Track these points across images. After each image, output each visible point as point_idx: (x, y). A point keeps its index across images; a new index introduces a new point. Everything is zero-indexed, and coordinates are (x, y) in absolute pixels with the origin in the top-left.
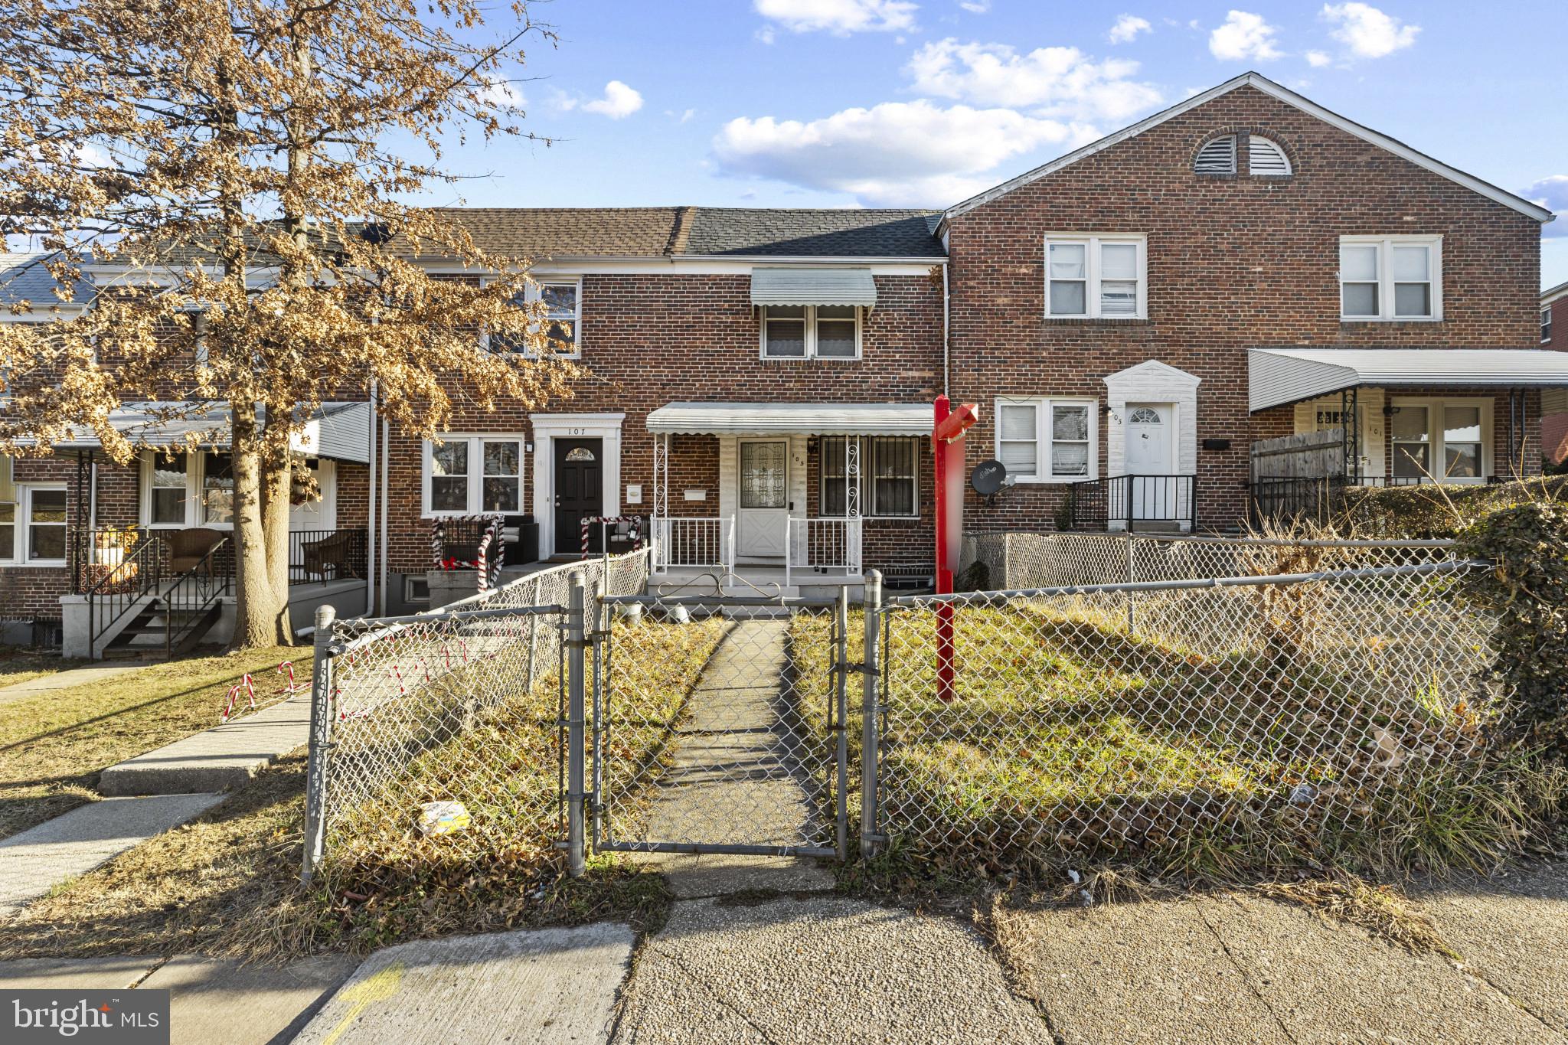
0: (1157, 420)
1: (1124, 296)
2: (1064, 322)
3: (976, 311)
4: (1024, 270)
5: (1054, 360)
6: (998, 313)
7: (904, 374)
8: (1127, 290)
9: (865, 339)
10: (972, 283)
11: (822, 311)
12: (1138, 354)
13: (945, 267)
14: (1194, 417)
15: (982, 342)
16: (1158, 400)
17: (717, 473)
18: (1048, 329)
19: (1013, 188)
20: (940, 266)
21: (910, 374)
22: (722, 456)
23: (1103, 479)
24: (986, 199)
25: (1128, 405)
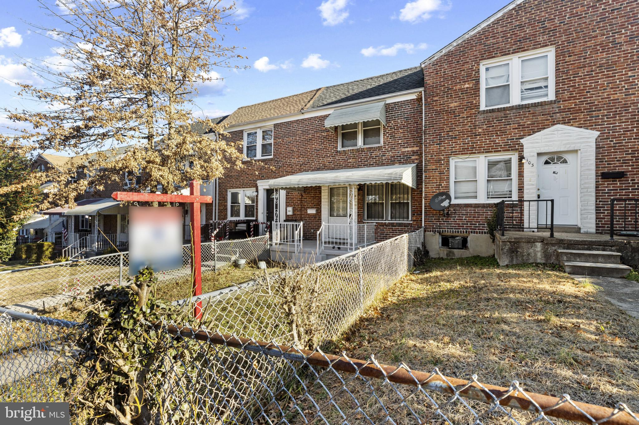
0: (565, 162)
1: (540, 88)
2: (493, 111)
3: (438, 113)
4: (467, 86)
5: (487, 133)
6: (452, 112)
7: (404, 150)
8: (542, 84)
9: (384, 135)
10: (436, 99)
11: (365, 124)
12: (546, 122)
13: (423, 92)
14: (593, 158)
15: (442, 129)
16: (562, 150)
17: (321, 202)
18: (482, 116)
19: (460, 42)
20: (421, 92)
21: (406, 149)
22: (322, 194)
23: (521, 200)
24: (444, 52)
25: (539, 154)
